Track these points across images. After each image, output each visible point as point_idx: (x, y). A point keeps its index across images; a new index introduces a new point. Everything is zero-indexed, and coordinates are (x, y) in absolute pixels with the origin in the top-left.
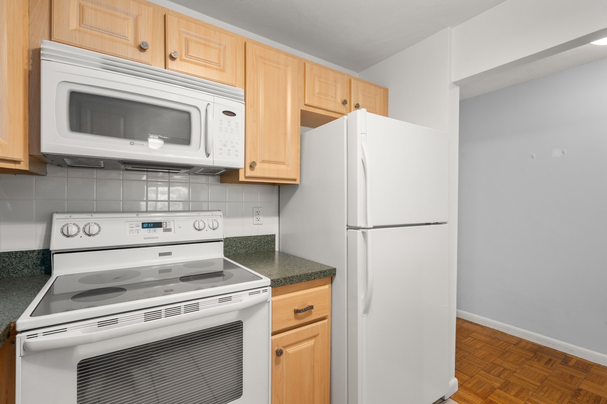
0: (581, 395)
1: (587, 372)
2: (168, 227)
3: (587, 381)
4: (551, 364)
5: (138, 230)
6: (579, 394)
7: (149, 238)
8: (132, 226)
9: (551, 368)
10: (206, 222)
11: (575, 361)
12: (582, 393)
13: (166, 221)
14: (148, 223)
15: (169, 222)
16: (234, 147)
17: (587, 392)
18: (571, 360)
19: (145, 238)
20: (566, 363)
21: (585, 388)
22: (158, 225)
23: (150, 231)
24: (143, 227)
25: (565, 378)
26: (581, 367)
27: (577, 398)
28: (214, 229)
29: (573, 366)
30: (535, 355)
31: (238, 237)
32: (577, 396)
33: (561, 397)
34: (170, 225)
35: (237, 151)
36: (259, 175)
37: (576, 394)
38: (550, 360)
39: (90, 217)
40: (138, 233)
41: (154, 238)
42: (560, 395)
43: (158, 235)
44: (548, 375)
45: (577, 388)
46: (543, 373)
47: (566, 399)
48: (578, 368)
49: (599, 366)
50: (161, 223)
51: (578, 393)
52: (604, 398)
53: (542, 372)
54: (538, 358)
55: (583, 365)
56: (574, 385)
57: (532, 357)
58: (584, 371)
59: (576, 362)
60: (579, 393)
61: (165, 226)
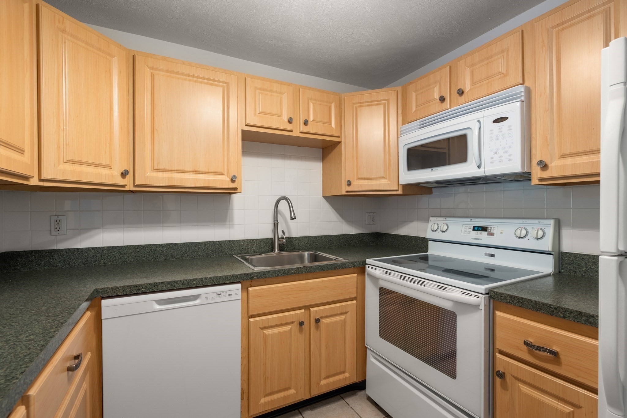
2: (492, 232)
5: (470, 232)
7: (475, 239)
8: (466, 228)
10: (530, 230)
13: (492, 226)
14: (478, 227)
15: (494, 227)
16: (506, 152)
19: (472, 239)
22: (484, 229)
23: (477, 233)
24: (474, 230)
28: (538, 239)
31: (590, 255)
34: (494, 230)
35: (510, 155)
36: (555, 175)
39: (445, 220)
40: (469, 234)
41: (478, 239)
43: (483, 237)
50: (487, 227)
61: (489, 230)
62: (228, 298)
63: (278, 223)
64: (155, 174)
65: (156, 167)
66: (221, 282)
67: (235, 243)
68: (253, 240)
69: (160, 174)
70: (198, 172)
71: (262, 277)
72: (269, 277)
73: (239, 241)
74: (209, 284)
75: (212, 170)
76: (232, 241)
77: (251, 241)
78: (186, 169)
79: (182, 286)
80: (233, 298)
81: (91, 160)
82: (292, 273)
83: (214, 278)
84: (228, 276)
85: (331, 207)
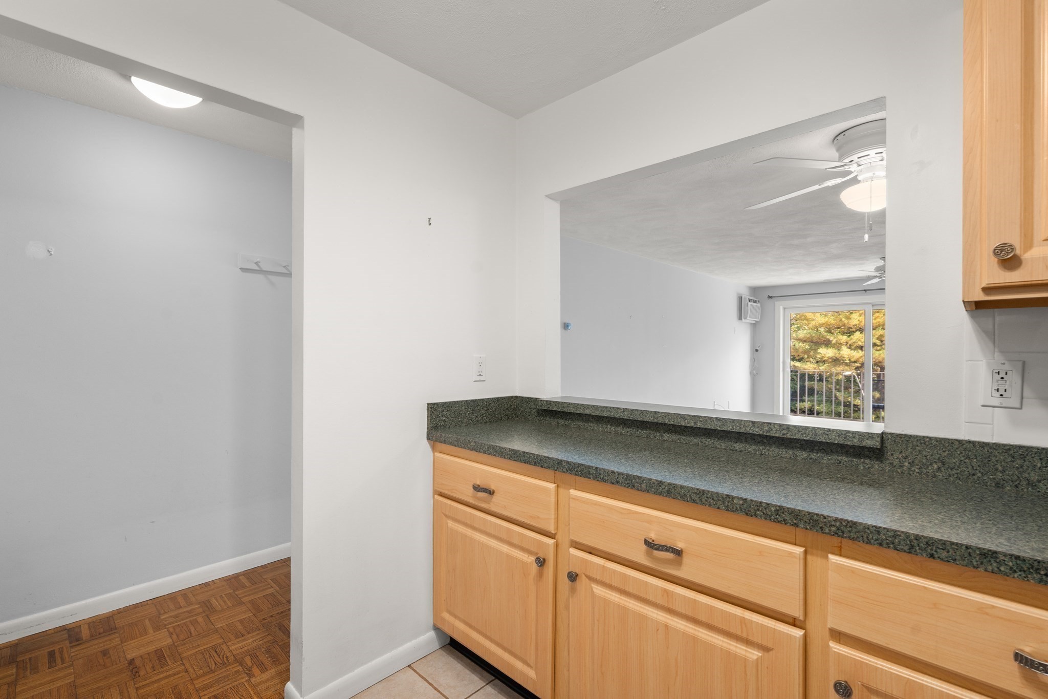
0: (140, 667)
1: (116, 631)
3: (128, 643)
4: (59, 659)
6: (136, 667)
9: (66, 665)
11: (87, 626)
12: (138, 663)
17: (141, 656)
18: (81, 631)
20: (77, 640)
21: (134, 655)
25: (99, 662)
26: (102, 630)
27: (139, 676)
29: (92, 636)
30: (17, 666)
32: (136, 672)
33: (121, 693)
37: (134, 672)
38: (51, 655)
42: (118, 692)
44: (73, 680)
45: (126, 662)
46: (63, 683)
47: (129, 689)
48: (100, 634)
49: (119, 611)
51: (133, 668)
52: (163, 647)
53: (59, 684)
54: (28, 666)
55: (101, 626)
56: (120, 662)
57: (17, 672)
58: (111, 632)
59: (89, 627)
60: (134, 666)
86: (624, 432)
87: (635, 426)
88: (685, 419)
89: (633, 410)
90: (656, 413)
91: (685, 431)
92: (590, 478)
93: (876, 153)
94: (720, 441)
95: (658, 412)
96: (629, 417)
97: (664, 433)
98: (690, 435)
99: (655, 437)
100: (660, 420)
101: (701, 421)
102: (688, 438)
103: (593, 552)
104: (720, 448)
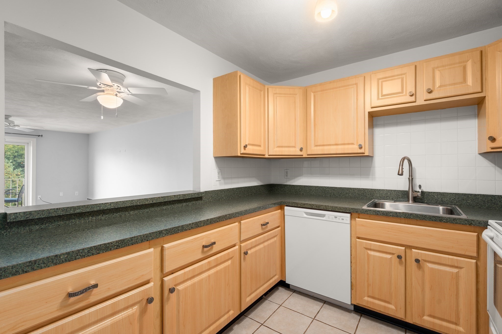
62: (341, 221)
63: (413, 178)
64: (316, 148)
65: (316, 145)
66: (337, 210)
67: (376, 191)
68: (391, 190)
69: (318, 148)
70: (338, 144)
71: (364, 213)
72: (370, 214)
73: (379, 190)
74: (330, 210)
75: (346, 142)
76: (373, 189)
77: (390, 191)
78: (331, 144)
79: (316, 207)
80: (344, 221)
81: (286, 145)
82: (391, 215)
83: (332, 206)
84: (341, 207)
85: (494, 165)
86: (103, 218)
87: (111, 212)
88: (148, 200)
89: (117, 202)
90: (132, 201)
91: (142, 207)
92: (179, 232)
93: (117, 86)
94: (158, 207)
95: (134, 200)
96: (115, 207)
97: (131, 211)
98: (144, 209)
99: (125, 215)
100: (135, 204)
101: (155, 200)
102: (144, 210)
103: (173, 272)
104: (158, 210)
